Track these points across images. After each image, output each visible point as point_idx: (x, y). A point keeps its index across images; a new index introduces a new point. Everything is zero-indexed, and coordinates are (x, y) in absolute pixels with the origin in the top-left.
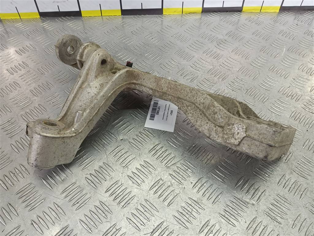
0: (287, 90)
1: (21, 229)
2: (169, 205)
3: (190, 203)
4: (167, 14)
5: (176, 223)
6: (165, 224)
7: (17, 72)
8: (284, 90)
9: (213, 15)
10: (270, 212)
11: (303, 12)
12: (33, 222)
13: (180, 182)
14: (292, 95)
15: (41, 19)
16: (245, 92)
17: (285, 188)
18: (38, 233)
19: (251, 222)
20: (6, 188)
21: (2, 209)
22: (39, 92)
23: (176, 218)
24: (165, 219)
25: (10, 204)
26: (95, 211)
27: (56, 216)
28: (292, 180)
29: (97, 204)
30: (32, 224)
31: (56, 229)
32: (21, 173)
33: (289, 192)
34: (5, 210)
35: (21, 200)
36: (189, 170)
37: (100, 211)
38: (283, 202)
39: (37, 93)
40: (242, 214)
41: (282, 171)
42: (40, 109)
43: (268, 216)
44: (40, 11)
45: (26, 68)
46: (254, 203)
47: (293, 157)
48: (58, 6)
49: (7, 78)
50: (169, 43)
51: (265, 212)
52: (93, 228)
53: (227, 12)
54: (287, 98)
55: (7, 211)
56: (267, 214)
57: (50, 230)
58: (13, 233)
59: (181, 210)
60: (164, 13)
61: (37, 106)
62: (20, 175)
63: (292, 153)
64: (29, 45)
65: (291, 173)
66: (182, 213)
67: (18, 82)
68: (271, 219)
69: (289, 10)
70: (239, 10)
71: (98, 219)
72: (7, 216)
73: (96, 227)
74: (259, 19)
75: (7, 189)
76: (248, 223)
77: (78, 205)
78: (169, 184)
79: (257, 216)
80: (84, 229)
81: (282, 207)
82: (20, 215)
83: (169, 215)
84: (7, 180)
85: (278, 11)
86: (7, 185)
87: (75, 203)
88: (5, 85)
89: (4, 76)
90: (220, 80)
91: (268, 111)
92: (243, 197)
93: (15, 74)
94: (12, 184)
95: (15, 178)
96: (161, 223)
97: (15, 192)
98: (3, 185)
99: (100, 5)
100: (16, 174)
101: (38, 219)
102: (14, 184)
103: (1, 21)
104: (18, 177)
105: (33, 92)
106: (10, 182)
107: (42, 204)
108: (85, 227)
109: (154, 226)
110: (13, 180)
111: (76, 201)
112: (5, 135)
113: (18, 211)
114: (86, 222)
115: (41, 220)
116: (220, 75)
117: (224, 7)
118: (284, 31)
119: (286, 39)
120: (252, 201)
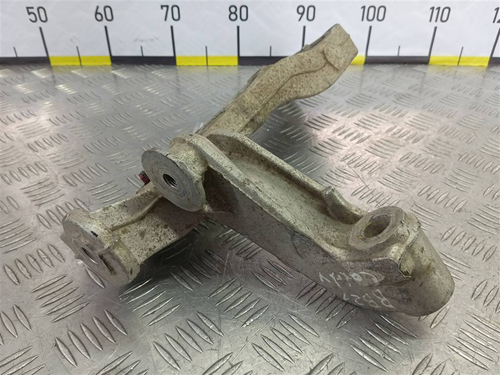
1: (32, 353)
5: (358, 358)
6: (334, 359)
7: (65, 123)
12: (59, 343)
15: (113, 66)
16: (458, 158)
18: (65, 362)
20: (15, 280)
22: (99, 148)
23: (357, 350)
24: (335, 351)
25: (18, 308)
26: (187, 329)
27: (106, 334)
30: (56, 345)
31: (104, 359)
32: (48, 257)
34: (7, 316)
35: (41, 302)
37: (198, 330)
39: (96, 150)
40: (496, 346)
42: (97, 169)
45: (81, 118)
48: (141, 47)
49: (47, 130)
52: (182, 360)
53: (405, 64)
55: (9, 319)
57: (92, 358)
58: (15, 359)
59: (366, 336)
61: (93, 165)
62: (47, 260)
66: (369, 341)
67: (65, 135)
70: (424, 61)
71: (194, 345)
72: (8, 327)
73: (189, 359)
75: (17, 283)
77: (154, 316)
80: (163, 361)
82: (34, 328)
83: (341, 343)
84: (20, 268)
85: (486, 64)
86: (19, 275)
87: (149, 314)
88: (43, 137)
89: (44, 127)
92: (490, 316)
93: (62, 125)
94: (27, 275)
95: (35, 265)
96: (327, 357)
97: (32, 287)
98: (11, 276)
99: (206, 47)
100: (38, 259)
101: (69, 336)
102: (33, 274)
103: (51, 68)
104: (42, 264)
105: (88, 148)
106: (24, 271)
107: (81, 310)
108: (166, 356)
109: (311, 362)
110: (30, 269)
111: (150, 310)
112: (29, 202)
113: (31, 321)
114: (168, 348)
115: (76, 340)
116: (408, 135)
117: (400, 55)
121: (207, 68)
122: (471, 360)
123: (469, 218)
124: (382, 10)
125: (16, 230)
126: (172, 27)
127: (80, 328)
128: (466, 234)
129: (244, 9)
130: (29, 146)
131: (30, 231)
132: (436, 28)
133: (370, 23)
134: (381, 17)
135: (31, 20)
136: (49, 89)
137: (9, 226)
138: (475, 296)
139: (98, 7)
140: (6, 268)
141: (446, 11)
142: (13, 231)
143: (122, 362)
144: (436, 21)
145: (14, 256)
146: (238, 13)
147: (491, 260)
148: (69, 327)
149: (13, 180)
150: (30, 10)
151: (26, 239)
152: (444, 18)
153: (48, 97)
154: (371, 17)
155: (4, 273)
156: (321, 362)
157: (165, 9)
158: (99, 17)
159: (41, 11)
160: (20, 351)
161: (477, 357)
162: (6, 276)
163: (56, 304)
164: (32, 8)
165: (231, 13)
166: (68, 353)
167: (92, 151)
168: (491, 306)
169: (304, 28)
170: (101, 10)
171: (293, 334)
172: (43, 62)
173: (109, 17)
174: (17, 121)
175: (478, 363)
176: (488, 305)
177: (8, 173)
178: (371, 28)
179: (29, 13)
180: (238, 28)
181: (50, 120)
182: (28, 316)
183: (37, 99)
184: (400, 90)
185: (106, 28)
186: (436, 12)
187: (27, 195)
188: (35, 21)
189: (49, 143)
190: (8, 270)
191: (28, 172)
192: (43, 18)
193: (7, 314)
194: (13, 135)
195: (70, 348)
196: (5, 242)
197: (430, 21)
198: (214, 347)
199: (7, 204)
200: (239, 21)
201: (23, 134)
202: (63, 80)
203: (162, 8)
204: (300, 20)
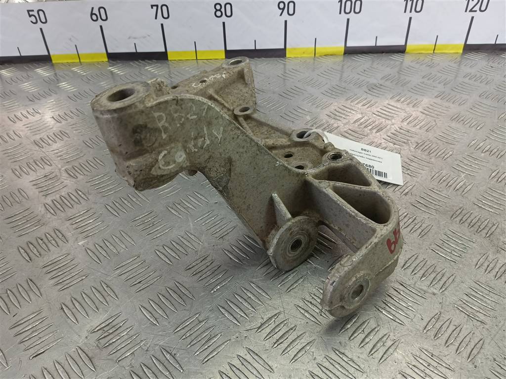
0: (481, 144)
1: (43, 315)
4: (292, 56)
5: (300, 316)
6: (281, 316)
7: (66, 120)
8: (477, 144)
10: (464, 306)
11: (501, 52)
12: (64, 307)
14: (491, 149)
15: (110, 63)
16: (414, 146)
17: (489, 272)
18: (69, 321)
19: (431, 320)
20: (27, 258)
21: (18, 286)
22: (96, 143)
23: (300, 309)
24: (282, 310)
25: (31, 280)
26: (167, 295)
27: (102, 299)
28: (499, 262)
29: (171, 284)
30: (62, 308)
31: (100, 318)
32: (54, 240)
33: (497, 277)
34: (23, 287)
35: (49, 276)
37: (174, 295)
38: (487, 292)
39: (94, 145)
40: (415, 307)
41: (482, 250)
42: (95, 163)
43: (462, 311)
44: (110, 51)
45: (80, 115)
46: (435, 291)
47: (498, 230)
48: (135, 43)
49: (51, 127)
50: (294, 88)
51: (456, 306)
52: (161, 318)
53: (383, 53)
54: (483, 154)
55: (24, 289)
56: (460, 308)
57: (91, 318)
58: (29, 320)
59: (308, 298)
60: (287, 56)
61: (91, 159)
62: (53, 242)
63: (496, 225)
64: (88, 91)
65: (498, 252)
66: (311, 303)
67: (67, 132)
68: (466, 316)
69: (478, 49)
70: (400, 50)
71: (171, 306)
72: (23, 296)
74: (433, 61)
75: (29, 261)
76: (426, 320)
77: (140, 285)
79: (442, 311)
80: (146, 319)
81: (485, 300)
82: (44, 296)
83: (288, 304)
84: (31, 249)
85: (461, 51)
86: (31, 254)
88: (48, 134)
89: (48, 125)
90: (374, 131)
91: (453, 169)
92: (415, 283)
93: (64, 122)
94: (38, 254)
95: (44, 246)
96: (276, 315)
97: (41, 264)
98: (25, 255)
99: (195, 42)
100: (46, 241)
101: (72, 301)
102: (42, 253)
103: (53, 65)
104: (49, 245)
105: (87, 143)
106: (35, 251)
107: (82, 281)
108: (149, 316)
109: (263, 318)
110: (40, 249)
111: (137, 281)
112: (37, 193)
113: (42, 290)
114: (150, 309)
115: (78, 304)
116: (373, 125)
117: (377, 45)
118: (472, 74)
119: (476, 83)
120: (432, 290)
121: (197, 62)
122: (392, 318)
123: (413, 201)
124: (358, 3)
125: (27, 217)
126: (162, 25)
127: (81, 295)
128: (407, 214)
129: (228, 7)
130: (35, 143)
131: (39, 218)
132: (410, 18)
133: (348, 16)
134: (357, 10)
135: (32, 22)
136: (51, 87)
137: (21, 214)
138: (405, 267)
139: (93, 8)
140: (20, 249)
141: (420, 2)
142: (25, 218)
143: (114, 320)
144: (411, 12)
145: (26, 239)
146: (223, 10)
147: (425, 237)
148: (72, 295)
149: (23, 174)
150: (31, 13)
151: (36, 225)
152: (418, 9)
153: (51, 95)
154: (348, 10)
155: (18, 253)
156: (270, 318)
157: (155, 8)
158: (94, 17)
159: (41, 13)
160: (33, 313)
161: (397, 315)
162: (20, 256)
163: (62, 276)
164: (33, 11)
165: (217, 10)
166: (71, 314)
167: (91, 146)
168: (417, 275)
169: (286, 22)
170: (96, 11)
171: (250, 297)
172: (45, 60)
173: (104, 17)
174: (24, 119)
175: (397, 320)
176: (415, 274)
177: (18, 168)
178: (348, 20)
179: (30, 16)
180: (224, 23)
181: (53, 117)
182: (39, 287)
183: (41, 98)
184: (373, 81)
185: (101, 27)
186: (410, 3)
187: (35, 187)
188: (36, 23)
189: (53, 139)
190: (22, 251)
191: (35, 166)
192: (44, 20)
193: (23, 285)
194: (20, 133)
195: (72, 310)
196: (19, 227)
197: (405, 12)
198: (187, 309)
199: (18, 195)
200: (224, 18)
201: (29, 131)
202: (64, 78)
203: (152, 8)
204: (281, 15)
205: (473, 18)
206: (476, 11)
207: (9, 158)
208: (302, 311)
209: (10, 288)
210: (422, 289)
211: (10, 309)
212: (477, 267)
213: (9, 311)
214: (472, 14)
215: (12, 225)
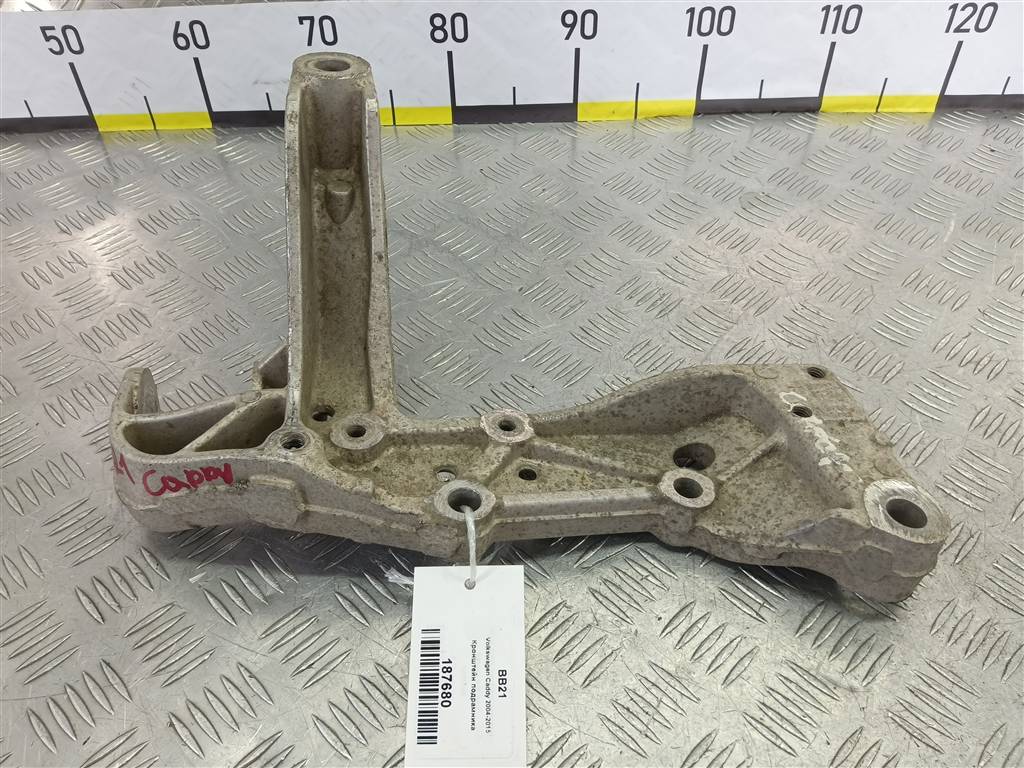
0: (960, 346)
1: (139, 738)
2: (587, 683)
3: (653, 680)
4: (591, 119)
5: (607, 737)
6: (573, 739)
7: (140, 281)
8: (951, 344)
9: (732, 124)
10: (905, 714)
11: (1012, 112)
12: (174, 720)
13: (622, 615)
14: (976, 359)
15: (216, 133)
17: (955, 642)
18: (188, 752)
19: (845, 743)
20: (97, 616)
21: (86, 677)
22: (206, 340)
23: (608, 724)
24: (575, 725)
25: (108, 664)
26: (362, 693)
27: (243, 703)
28: (976, 619)
29: (370, 671)
30: (172, 725)
31: (243, 744)
32: (143, 573)
33: (969, 653)
34: (94, 680)
35: (141, 654)
36: (649, 578)
37: (377, 694)
38: (948, 685)
39: (200, 344)
40: (815, 718)
41: (946, 591)
42: (206, 387)
43: (901, 726)
44: (215, 109)
45: (167, 270)
46: (856, 684)
47: (979, 548)
48: (267, 94)
49: (111, 299)
50: (593, 202)
51: (890, 715)
52: (354, 743)
53: (774, 112)
54: (961, 370)
55: (98, 685)
56: (898, 720)
57: (225, 743)
58: (114, 750)
59: (624, 700)
60: (580, 118)
61: (198, 379)
62: (141, 578)
63: (976, 536)
64: (177, 206)
65: (974, 596)
66: (628, 709)
67: (144, 311)
68: (908, 736)
69: (966, 106)
71: (370, 718)
72: (97, 698)
73: (364, 742)
74: (874, 133)
75: (101, 621)
76: (836, 745)
77: (312, 672)
78: (589, 619)
79: (864, 724)
80: (327, 746)
81: (944, 701)
82: (136, 697)
83: (587, 712)
84: (102, 594)
85: (932, 109)
86: (102, 606)
87: (303, 668)
88: (106, 318)
89: (103, 294)
90: (752, 311)
91: (901, 406)
92: (820, 665)
93: (135, 287)
94: (115, 606)
95: (124, 587)
96: (564, 736)
97: (125, 628)
98: (90, 607)
99: (391, 92)
100: (128, 577)
101: (189, 709)
102: (122, 605)
103: (100, 137)
104: (134, 584)
105: (188, 341)
106: (109, 599)
107: (202, 665)
108: (331, 738)
109: (540, 744)
110: (118, 595)
111: (306, 661)
112: (100, 463)
113: (130, 686)
114: (334, 725)
115: (199, 714)
116: (750, 296)
117: (762, 97)
118: (952, 169)
119: (957, 193)
120: (849, 680)
121: (396, 130)
122: (773, 740)
124: (727, 14)
125: (84, 521)
127: (204, 696)
129: (459, 21)
130: (83, 339)
131: (107, 522)
132: (833, 45)
133: (705, 40)
134: (725, 28)
135: (51, 50)
136: (100, 197)
137: (73, 514)
138: (802, 630)
139: (178, 24)
140: (80, 594)
141: (854, 13)
142: (81, 524)
143: (268, 748)
144: (834, 32)
145: (88, 571)
146: (448, 27)
148: (188, 695)
149: (66, 417)
150: (49, 33)
151: (104, 537)
152: (850, 26)
153: (103, 218)
154: (705, 28)
155: (78, 604)
156: (554, 744)
157: (307, 23)
158: (182, 42)
160: (120, 736)
161: (782, 734)
162: (80, 608)
163: (164, 655)
164: (53, 28)
165: (435, 28)
166: (189, 735)
167: (195, 348)
168: (823, 649)
169: (577, 51)
170: (184, 29)
172: (83, 126)
173: (201, 41)
174: (55, 280)
175: (783, 745)
176: (819, 646)
177: (55, 402)
178: (706, 47)
179: (48, 39)
180: (450, 54)
181: (112, 275)
182: (124, 679)
183: (83, 224)
184: (752, 185)
185: (196, 60)
186: (833, 15)
187: (94, 448)
188: (61, 52)
189: (118, 332)
190: (83, 599)
191: (89, 397)
192: (76, 47)
193: (94, 676)
194: (51, 315)
195: (191, 728)
196: (71, 544)
197: (823, 32)
198: (400, 723)
199: (63, 467)
200: (450, 44)
201: (70, 310)
202: (126, 172)
203: (301, 23)
204: (567, 38)
205: (960, 44)
206: (968, 31)
207: (34, 377)
208: (613, 728)
209: (71, 683)
210: (830, 681)
211: (76, 728)
212: (933, 632)
213: (74, 732)
214: (961, 36)
215: (58, 538)
